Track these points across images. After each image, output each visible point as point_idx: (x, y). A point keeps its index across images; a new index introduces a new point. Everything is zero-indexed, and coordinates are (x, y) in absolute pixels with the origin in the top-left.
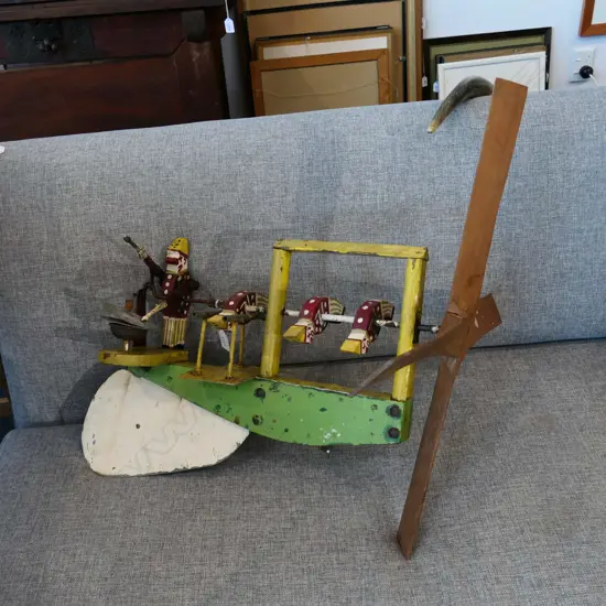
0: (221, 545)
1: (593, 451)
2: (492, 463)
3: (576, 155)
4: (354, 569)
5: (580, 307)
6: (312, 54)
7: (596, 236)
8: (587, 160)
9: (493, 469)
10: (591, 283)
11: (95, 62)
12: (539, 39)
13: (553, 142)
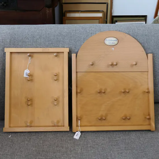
6: (81, 16)
11: (17, 11)
12: (143, 18)
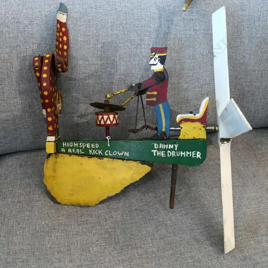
0: (69, 250)
1: (262, 187)
2: (213, 196)
3: (255, 28)
4: (147, 258)
5: (250, 112)
7: (262, 74)
8: (260, 32)
9: (214, 199)
10: (257, 99)
13: (245, 20)
